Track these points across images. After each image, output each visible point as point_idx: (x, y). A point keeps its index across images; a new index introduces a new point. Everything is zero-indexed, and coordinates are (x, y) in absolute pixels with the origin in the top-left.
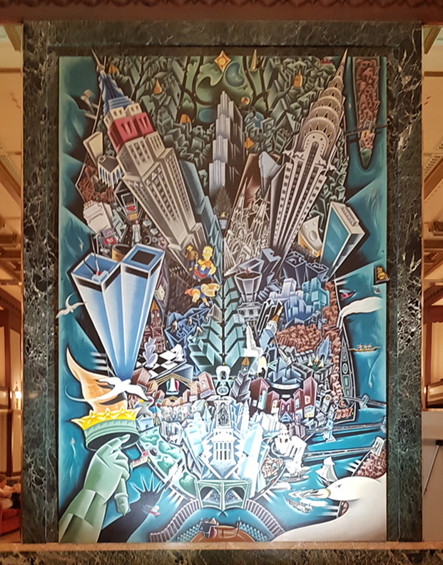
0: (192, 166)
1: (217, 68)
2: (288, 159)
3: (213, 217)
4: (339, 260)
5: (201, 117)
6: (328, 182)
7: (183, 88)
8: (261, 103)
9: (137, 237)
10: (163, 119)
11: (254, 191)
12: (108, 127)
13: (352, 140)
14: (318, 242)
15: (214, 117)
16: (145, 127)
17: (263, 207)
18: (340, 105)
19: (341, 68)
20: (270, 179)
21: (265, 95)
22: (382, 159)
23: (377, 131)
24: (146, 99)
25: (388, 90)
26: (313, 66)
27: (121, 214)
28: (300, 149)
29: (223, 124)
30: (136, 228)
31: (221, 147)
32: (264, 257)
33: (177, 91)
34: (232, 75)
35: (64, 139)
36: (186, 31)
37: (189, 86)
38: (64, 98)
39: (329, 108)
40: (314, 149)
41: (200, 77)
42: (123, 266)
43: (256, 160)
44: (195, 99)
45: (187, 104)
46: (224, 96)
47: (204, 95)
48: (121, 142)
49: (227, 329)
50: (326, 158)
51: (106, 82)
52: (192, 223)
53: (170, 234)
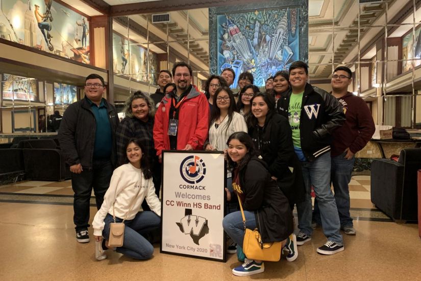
0: (249, 40)
1: (255, 15)
2: (273, 36)
3: (254, 52)
4: (286, 61)
5: (251, 27)
6: (283, 41)
7: (247, 20)
8: (266, 23)
9: (236, 58)
10: (242, 29)
11: (265, 45)
12: (229, 32)
13: (290, 30)
14: (281, 56)
15: (254, 27)
16: (238, 31)
17: (267, 48)
18: (287, 21)
19: (287, 12)
20: (269, 41)
21: (267, 21)
22: (298, 34)
23: (296, 27)
24: (238, 24)
25: (299, 17)
26: (279, 12)
27: (232, 53)
28: (276, 33)
29: (257, 29)
30: (236, 56)
31: (256, 34)
32: (267, 61)
33: (245, 21)
34: (259, 16)
35: (219, 35)
36: (247, 6)
37: (248, 20)
38: (219, 25)
39: (284, 22)
40: (280, 33)
41: (251, 18)
42: (233, 65)
43: (265, 37)
44: (250, 23)
45: (248, 24)
46: (257, 22)
47: (252, 22)
48: (232, 35)
49: (258, 79)
50: (283, 35)
51: (229, 21)
52: (249, 54)
53: (244, 57)
